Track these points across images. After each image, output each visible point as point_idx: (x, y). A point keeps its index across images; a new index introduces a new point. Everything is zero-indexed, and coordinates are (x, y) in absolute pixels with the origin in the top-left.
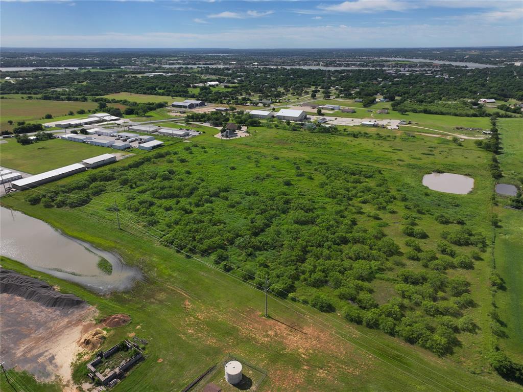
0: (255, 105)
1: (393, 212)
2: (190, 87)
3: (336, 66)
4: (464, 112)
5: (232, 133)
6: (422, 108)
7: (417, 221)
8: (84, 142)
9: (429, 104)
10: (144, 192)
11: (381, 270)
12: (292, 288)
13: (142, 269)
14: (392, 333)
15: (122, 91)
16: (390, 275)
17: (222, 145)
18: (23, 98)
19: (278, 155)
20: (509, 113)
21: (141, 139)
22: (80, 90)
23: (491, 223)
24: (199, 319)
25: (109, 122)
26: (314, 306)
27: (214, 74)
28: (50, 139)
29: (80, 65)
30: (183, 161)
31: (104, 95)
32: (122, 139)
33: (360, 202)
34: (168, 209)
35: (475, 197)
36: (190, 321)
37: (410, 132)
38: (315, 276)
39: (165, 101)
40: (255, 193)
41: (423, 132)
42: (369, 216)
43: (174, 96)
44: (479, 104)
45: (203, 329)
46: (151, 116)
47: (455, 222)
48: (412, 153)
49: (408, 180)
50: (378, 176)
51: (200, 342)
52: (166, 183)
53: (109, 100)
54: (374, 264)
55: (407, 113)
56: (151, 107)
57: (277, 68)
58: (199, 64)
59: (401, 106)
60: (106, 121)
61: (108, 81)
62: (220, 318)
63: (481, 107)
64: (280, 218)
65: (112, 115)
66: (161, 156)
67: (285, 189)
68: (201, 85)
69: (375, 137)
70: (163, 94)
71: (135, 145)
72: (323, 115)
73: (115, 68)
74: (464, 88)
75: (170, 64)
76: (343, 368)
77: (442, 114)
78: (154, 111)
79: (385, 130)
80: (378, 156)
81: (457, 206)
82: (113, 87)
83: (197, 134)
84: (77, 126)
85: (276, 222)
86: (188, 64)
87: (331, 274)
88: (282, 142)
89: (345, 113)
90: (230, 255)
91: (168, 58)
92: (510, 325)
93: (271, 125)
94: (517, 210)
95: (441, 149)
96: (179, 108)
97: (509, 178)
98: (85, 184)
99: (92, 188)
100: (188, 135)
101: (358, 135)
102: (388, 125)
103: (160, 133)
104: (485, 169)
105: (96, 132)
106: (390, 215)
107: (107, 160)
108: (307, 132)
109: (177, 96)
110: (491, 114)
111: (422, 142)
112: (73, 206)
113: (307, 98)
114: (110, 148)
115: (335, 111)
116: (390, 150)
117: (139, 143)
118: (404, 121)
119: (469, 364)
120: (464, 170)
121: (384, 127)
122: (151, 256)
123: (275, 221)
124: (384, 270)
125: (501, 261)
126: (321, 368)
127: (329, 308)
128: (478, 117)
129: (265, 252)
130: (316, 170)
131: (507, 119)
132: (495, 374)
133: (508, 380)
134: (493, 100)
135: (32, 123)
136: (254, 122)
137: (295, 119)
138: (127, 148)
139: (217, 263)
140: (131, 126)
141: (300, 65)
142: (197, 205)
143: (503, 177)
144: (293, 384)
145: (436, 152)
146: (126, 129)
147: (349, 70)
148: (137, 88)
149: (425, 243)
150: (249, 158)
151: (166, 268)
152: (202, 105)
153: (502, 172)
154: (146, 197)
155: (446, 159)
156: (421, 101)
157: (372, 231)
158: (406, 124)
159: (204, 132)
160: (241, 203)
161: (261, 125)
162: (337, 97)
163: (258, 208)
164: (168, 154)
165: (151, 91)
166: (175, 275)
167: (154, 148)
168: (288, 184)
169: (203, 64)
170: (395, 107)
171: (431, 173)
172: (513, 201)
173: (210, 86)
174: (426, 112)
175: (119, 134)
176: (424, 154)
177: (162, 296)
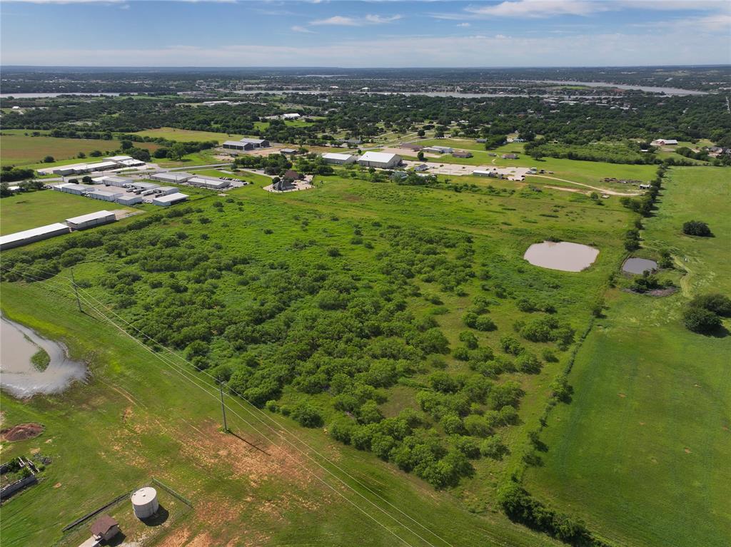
0: (337, 146)
1: (463, 295)
2: (258, 120)
3: (478, 93)
4: (624, 158)
5: (289, 183)
6: (568, 151)
7: (490, 308)
8: (83, 195)
9: (579, 147)
10: (133, 263)
11: (409, 372)
12: (276, 394)
13: (88, 365)
14: (385, 457)
15: (163, 126)
16: (419, 379)
17: (269, 200)
18: (26, 135)
19: (340, 214)
20: (689, 160)
21: (160, 192)
22: (107, 124)
23: (591, 312)
24: (136, 433)
25: (128, 168)
26: (295, 418)
27: (302, 103)
28: (40, 189)
29: (122, 90)
30: (205, 221)
31: (138, 131)
32: (135, 190)
33: (423, 280)
34: (156, 285)
35: (588, 275)
36: (122, 435)
37: (537, 185)
38: (312, 378)
39: (215, 139)
40: (283, 266)
41: (556, 186)
42: (427, 300)
43: (232, 133)
44: (651, 146)
45: (134, 445)
46: (189, 160)
47: (543, 309)
48: (527, 214)
49: (506, 252)
50: (464, 245)
51: (121, 462)
52: (168, 251)
53: (141, 138)
54: (401, 364)
55: (543, 158)
56: (192, 148)
57: (392, 95)
58: (288, 89)
59: (539, 149)
60: (125, 166)
61: (148, 112)
62: (164, 431)
63: (653, 150)
64: (303, 299)
65: (135, 158)
66: (178, 214)
67: (327, 260)
68: (275, 117)
69: (486, 190)
70: (217, 131)
71: (150, 199)
72: (426, 160)
73: (170, 94)
74: (641, 123)
75: (246, 89)
76: (298, 501)
77: (593, 159)
78: (197, 154)
79: (504, 182)
80: (478, 217)
81: (556, 287)
82: (152, 120)
83: (241, 184)
84: (82, 172)
85: (295, 305)
86: (272, 89)
87: (336, 376)
88: (352, 197)
89: (458, 158)
90: (212, 350)
91: (246, 81)
92: (553, 450)
93: (346, 173)
94: (638, 294)
95: (570, 209)
96: (232, 150)
97: (648, 249)
98: (58, 250)
99: (64, 257)
100: (228, 186)
101: (461, 188)
102: (511, 175)
103: (191, 183)
104: (620, 238)
105: (104, 181)
106: (457, 298)
107: (101, 219)
108: (394, 184)
109: (235, 133)
110: (662, 160)
111: (548, 199)
112: (30, 279)
113: (412, 136)
114: (115, 202)
115: (445, 154)
116: (499, 209)
117: (157, 197)
118: (534, 170)
119: (472, 499)
120: (590, 238)
121: (503, 178)
122: (107, 347)
123: (293, 305)
124: (414, 372)
125: (581, 362)
126: (269, 501)
127: (314, 422)
128: (644, 164)
129: (262, 345)
130: (382, 235)
131: (684, 168)
132: (501, 513)
133: (514, 522)
134: (675, 141)
135: (21, 168)
136: (325, 169)
137: (383, 165)
138: (138, 203)
139: (190, 358)
140: (155, 173)
141: (427, 90)
142: (198, 281)
143: (641, 248)
144: (223, 520)
145: (562, 213)
146: (146, 177)
147: (491, 98)
148: (185, 122)
149: (487, 338)
150: (296, 218)
151: (120, 365)
152: (265, 145)
153: (640, 242)
154: (133, 269)
155: (572, 223)
156: (569, 142)
157: (420, 320)
158: (536, 174)
159: (252, 183)
160: (258, 279)
161: (334, 173)
162: (454, 136)
163: (276, 286)
164: (188, 211)
165: (204, 125)
166: (128, 373)
167: (173, 203)
168: (334, 254)
169: (293, 89)
170: (530, 150)
171: (543, 242)
172: (636, 281)
173: (286, 119)
174: (571, 157)
175: (133, 184)
176: (544, 215)
177: (100, 401)
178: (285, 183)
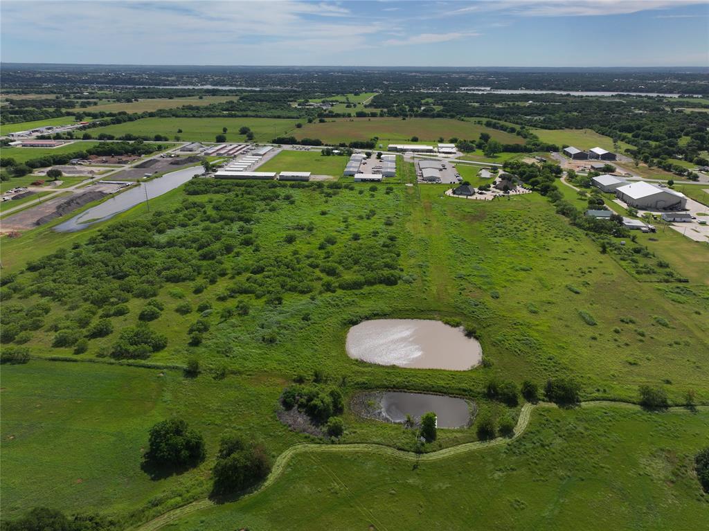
60: (435, 152)
107: (300, 177)
138: (350, 175)
152: (609, 157)
167: (364, 180)
178: (464, 188)
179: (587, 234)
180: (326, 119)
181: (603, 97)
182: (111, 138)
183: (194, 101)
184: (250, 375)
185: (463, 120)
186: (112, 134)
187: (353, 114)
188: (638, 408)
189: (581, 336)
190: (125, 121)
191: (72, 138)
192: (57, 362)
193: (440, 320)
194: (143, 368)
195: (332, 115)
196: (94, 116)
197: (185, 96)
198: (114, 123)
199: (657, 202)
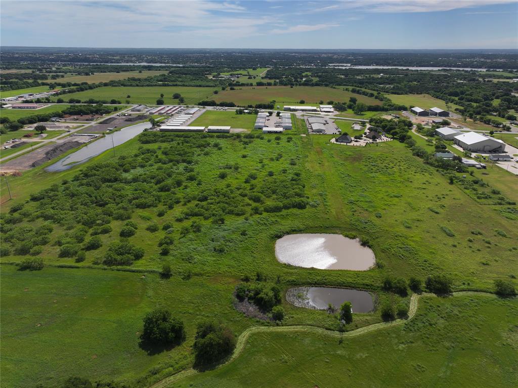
46: (364, 115)
96: (413, 114)
100: (320, 132)
138: (260, 128)
152: (444, 115)
178: (344, 137)
179: (437, 171)
180: (235, 87)
181: (432, 71)
182: (79, 102)
183: (135, 74)
184: (209, 276)
185: (334, 88)
186: (79, 99)
187: (254, 84)
188: (494, 296)
189: (444, 244)
190: (86, 89)
191: (49, 102)
192: (63, 269)
193: (341, 234)
194: (129, 272)
195: (238, 84)
196: (63, 86)
197: (128, 71)
198: (78, 91)
199: (485, 146)
